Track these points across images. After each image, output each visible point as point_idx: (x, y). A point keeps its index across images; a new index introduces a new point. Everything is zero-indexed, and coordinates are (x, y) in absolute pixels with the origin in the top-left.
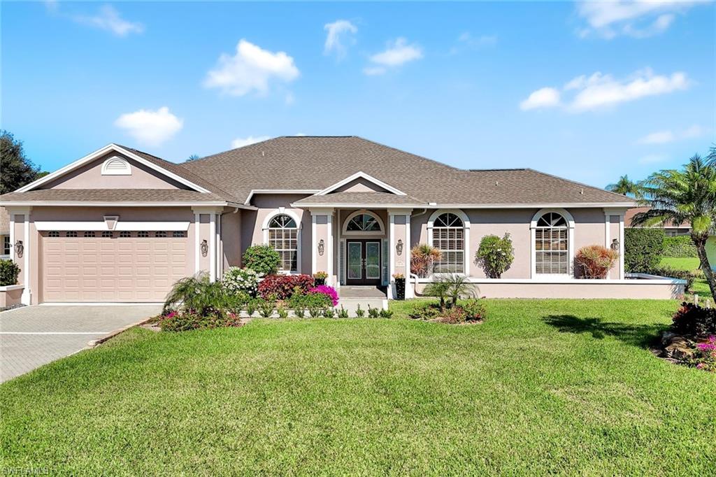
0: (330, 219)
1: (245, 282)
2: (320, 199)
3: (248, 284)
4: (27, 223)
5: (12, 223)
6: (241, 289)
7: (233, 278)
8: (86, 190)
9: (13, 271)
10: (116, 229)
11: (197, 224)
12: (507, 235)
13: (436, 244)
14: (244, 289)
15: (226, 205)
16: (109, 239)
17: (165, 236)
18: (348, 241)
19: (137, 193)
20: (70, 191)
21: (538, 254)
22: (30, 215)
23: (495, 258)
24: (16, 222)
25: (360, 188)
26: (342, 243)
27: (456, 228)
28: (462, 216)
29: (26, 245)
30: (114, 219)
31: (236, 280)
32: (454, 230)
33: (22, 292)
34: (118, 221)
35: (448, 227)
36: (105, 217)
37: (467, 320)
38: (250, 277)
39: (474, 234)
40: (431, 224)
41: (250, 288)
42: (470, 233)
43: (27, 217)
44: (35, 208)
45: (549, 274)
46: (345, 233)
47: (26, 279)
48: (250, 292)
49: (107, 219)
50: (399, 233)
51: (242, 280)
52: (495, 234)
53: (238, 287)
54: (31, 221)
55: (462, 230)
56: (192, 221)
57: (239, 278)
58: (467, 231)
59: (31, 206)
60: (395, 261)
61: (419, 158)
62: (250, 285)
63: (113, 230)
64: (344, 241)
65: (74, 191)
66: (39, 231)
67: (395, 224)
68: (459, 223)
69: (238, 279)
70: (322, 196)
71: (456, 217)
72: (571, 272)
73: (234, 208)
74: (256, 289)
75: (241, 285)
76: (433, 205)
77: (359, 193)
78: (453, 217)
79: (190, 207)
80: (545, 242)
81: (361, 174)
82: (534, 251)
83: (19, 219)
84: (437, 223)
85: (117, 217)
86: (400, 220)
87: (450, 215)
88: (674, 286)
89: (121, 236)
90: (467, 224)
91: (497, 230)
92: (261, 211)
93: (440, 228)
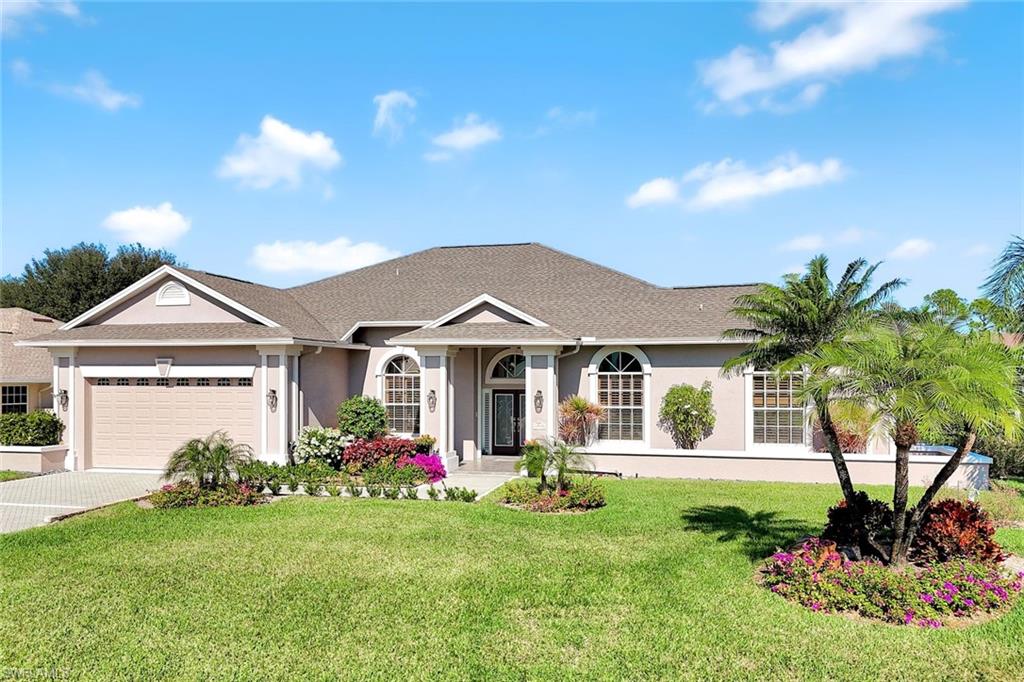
0: (443, 360)
1: (322, 447)
2: (432, 333)
3: (325, 451)
4: (71, 368)
5: (56, 368)
6: (316, 456)
7: (307, 441)
8: (138, 325)
9: (56, 427)
10: (170, 376)
11: (264, 368)
12: (707, 384)
13: (603, 397)
14: (319, 457)
15: (292, 342)
16: (164, 388)
17: (228, 385)
18: (495, 392)
19: (193, 328)
20: (119, 327)
21: (756, 414)
22: (75, 358)
23: (682, 418)
24: (60, 366)
25: (486, 317)
26: (487, 395)
27: (632, 373)
28: (639, 356)
29: (70, 395)
30: (166, 363)
31: (309, 444)
32: (630, 376)
33: (66, 455)
34: (173, 365)
35: (620, 373)
36: (157, 360)
37: (570, 507)
38: (330, 441)
39: (658, 383)
40: (593, 368)
41: (328, 456)
42: (652, 382)
43: (72, 360)
44: (81, 349)
45: (775, 444)
46: (489, 380)
47: (71, 438)
48: (329, 461)
49: (159, 363)
50: (540, 381)
51: (317, 444)
52: (689, 383)
53: (312, 453)
54: (77, 366)
55: (642, 377)
56: (258, 365)
57: (314, 441)
58: (647, 379)
59: (75, 347)
60: (533, 421)
61: (609, 271)
62: (328, 451)
63: (166, 376)
64: (490, 392)
65: (125, 326)
66: (85, 378)
67: (532, 367)
68: (637, 367)
69: (312, 442)
70: (433, 330)
71: (632, 357)
72: (808, 441)
73: (316, 347)
74: (339, 458)
75: (316, 451)
76: (588, 341)
77: (484, 324)
78: (627, 357)
79: (254, 346)
80: (769, 395)
81: (486, 298)
82: (750, 410)
83: (63, 363)
84: (604, 367)
85: (171, 360)
86: (540, 363)
87: (623, 354)
88: (971, 467)
89: (178, 384)
90: (647, 368)
91: (692, 377)
92: (374, 351)
93: (608, 373)
